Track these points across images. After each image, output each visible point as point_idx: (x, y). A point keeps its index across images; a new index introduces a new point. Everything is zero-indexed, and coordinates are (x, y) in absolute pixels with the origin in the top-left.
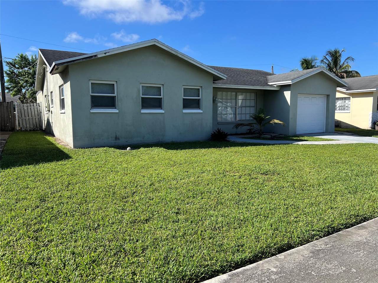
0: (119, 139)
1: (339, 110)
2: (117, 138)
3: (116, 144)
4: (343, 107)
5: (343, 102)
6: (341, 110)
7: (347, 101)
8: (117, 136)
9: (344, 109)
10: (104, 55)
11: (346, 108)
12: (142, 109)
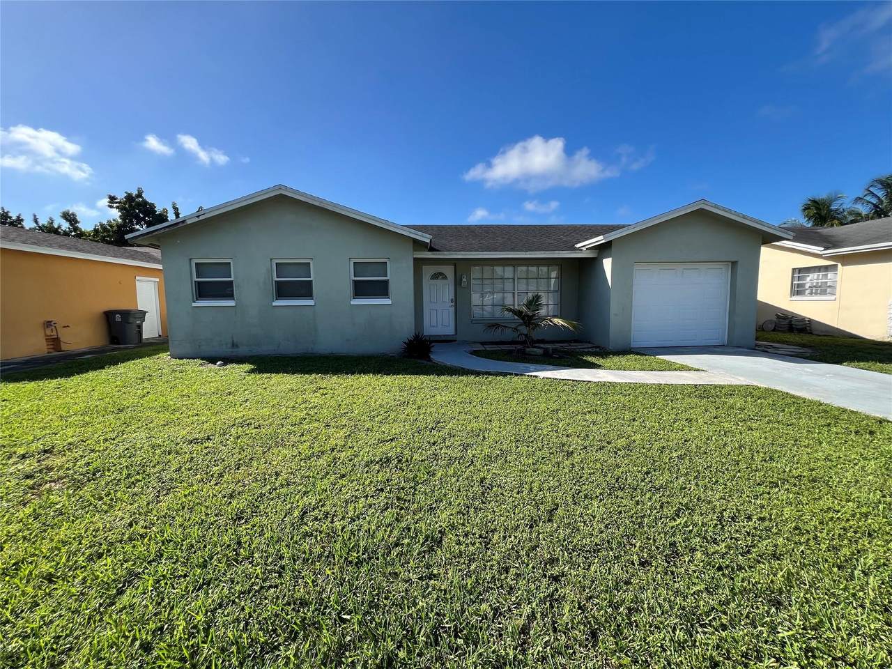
0: (237, 346)
1: (811, 294)
2: (234, 345)
3: (234, 354)
4: (820, 287)
5: (821, 276)
6: (816, 294)
7: (830, 275)
8: (235, 341)
9: (824, 292)
10: (197, 219)
11: (828, 290)
12: (277, 299)
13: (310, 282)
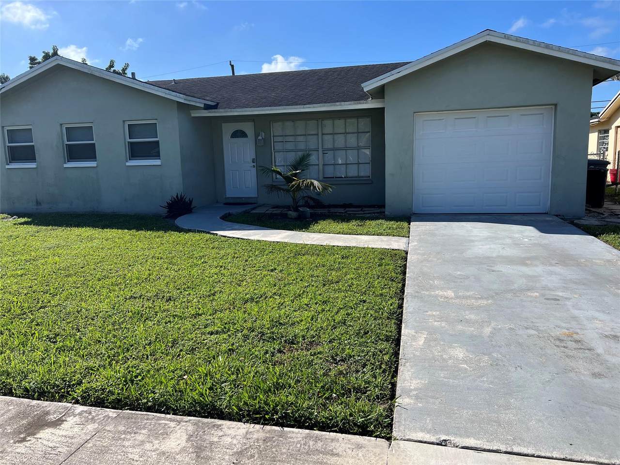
2: (38, 203)
3: (38, 211)
8: (38, 200)
12: (68, 162)
13: (94, 145)
